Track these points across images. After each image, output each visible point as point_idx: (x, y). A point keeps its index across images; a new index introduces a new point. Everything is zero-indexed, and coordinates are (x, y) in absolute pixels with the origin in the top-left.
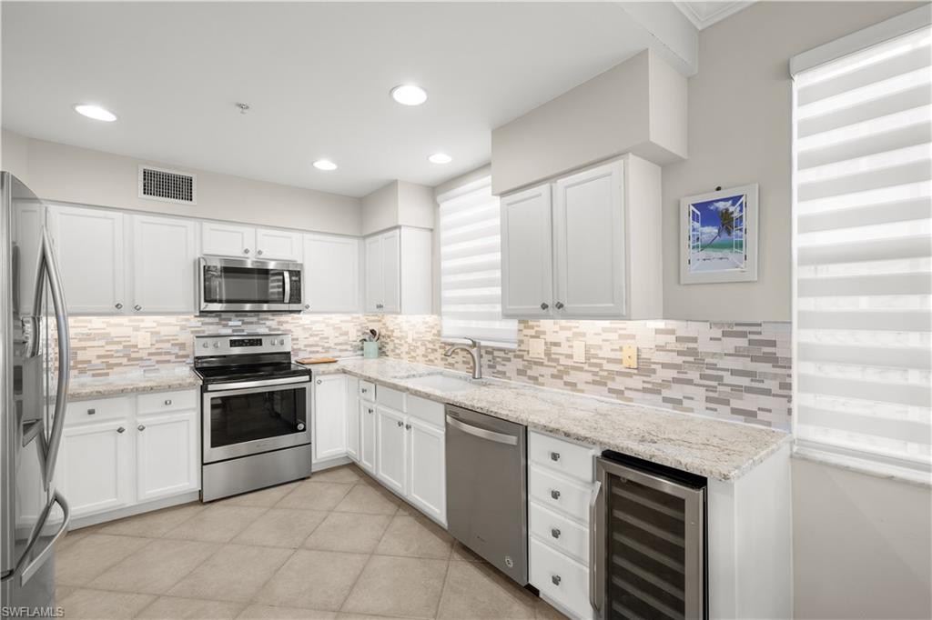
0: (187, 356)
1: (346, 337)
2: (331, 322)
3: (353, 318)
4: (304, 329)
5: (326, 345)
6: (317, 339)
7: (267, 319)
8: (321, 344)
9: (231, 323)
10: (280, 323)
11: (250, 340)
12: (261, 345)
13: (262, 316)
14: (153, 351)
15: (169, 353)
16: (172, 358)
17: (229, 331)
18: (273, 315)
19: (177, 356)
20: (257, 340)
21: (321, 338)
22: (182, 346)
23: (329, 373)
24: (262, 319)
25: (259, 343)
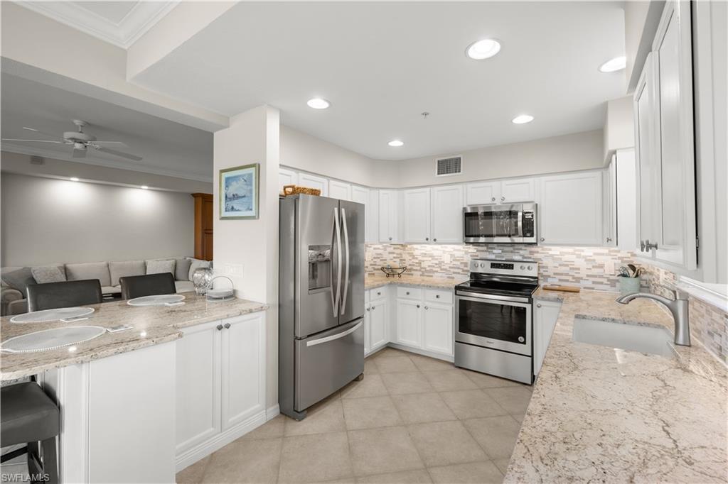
0: (468, 271)
1: (601, 270)
2: (583, 254)
3: (610, 251)
4: (553, 259)
5: (577, 275)
6: (568, 268)
7: (521, 249)
8: (570, 273)
9: (495, 251)
10: (532, 253)
11: (504, 264)
12: (513, 269)
13: (517, 246)
14: (451, 266)
15: (459, 268)
16: (460, 271)
17: (493, 257)
18: (525, 246)
19: (463, 271)
20: (510, 265)
21: (571, 268)
22: (466, 264)
23: (549, 300)
24: (517, 249)
25: (511, 267)
